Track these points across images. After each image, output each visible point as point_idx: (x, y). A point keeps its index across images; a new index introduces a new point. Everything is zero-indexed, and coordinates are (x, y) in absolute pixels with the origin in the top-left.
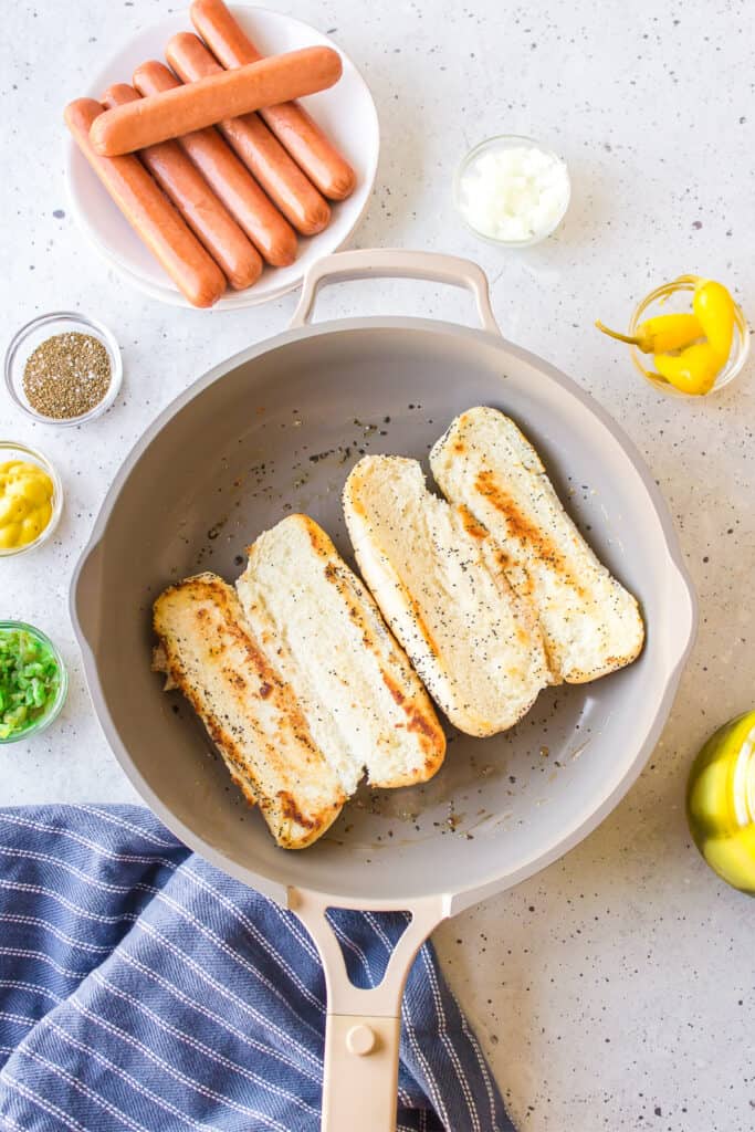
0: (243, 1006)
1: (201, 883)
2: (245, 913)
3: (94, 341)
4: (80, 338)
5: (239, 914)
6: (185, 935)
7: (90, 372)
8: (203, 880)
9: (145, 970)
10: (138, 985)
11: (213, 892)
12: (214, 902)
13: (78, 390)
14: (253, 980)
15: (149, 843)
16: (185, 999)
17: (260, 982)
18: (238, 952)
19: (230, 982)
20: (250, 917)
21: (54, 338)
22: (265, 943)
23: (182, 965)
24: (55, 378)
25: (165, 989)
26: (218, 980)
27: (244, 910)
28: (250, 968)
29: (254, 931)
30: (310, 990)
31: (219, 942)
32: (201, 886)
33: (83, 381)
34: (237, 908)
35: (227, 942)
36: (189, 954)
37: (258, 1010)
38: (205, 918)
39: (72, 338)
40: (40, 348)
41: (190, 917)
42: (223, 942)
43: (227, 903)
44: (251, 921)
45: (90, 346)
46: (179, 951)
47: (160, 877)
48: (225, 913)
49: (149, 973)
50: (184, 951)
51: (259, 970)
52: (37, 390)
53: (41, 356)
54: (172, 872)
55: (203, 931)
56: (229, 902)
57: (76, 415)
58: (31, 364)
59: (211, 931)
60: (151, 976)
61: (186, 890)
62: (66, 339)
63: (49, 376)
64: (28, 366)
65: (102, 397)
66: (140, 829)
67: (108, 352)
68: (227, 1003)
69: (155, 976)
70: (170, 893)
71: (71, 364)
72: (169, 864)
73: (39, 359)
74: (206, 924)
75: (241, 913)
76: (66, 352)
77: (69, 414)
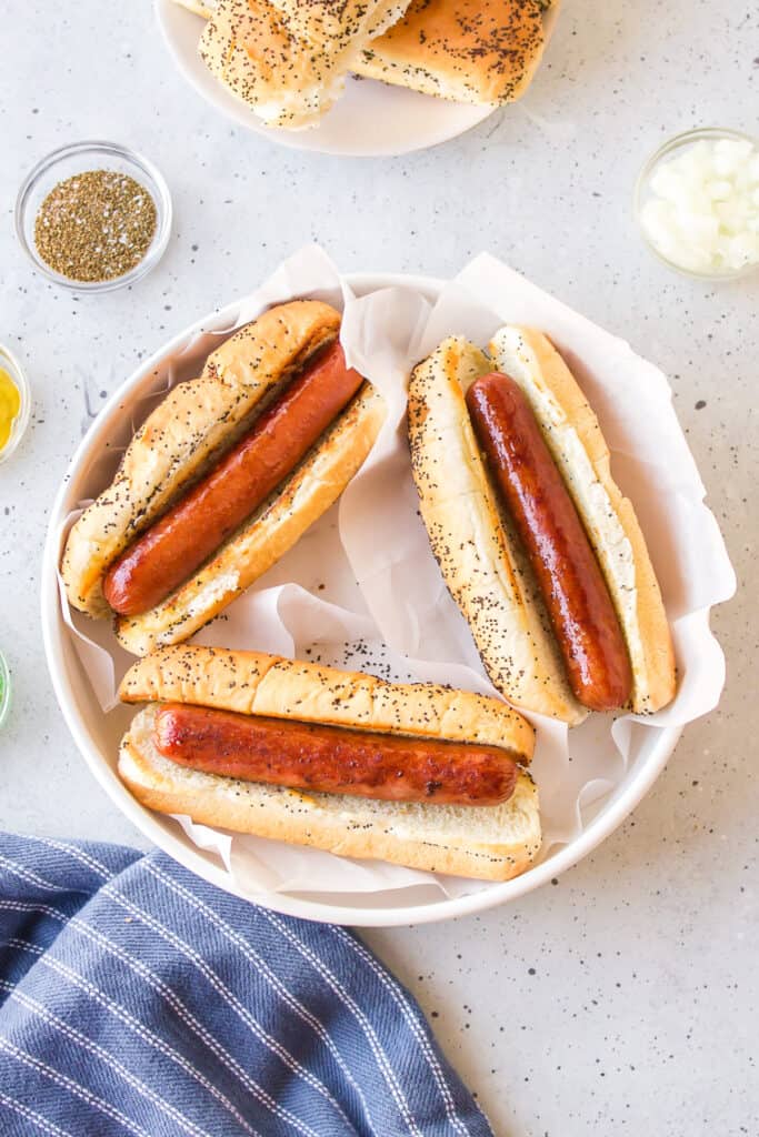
0: (165, 1107)
1: (104, 943)
2: (164, 980)
3: (148, 200)
4: (134, 188)
5: (156, 982)
6: (86, 1015)
7: (124, 235)
8: (105, 939)
9: (37, 1064)
10: (27, 1086)
11: (121, 954)
12: (123, 969)
13: (98, 250)
14: (180, 1073)
15: (27, 884)
16: (91, 1099)
17: (188, 1077)
18: (159, 1037)
19: (148, 1075)
20: (171, 986)
21: (103, 173)
22: (193, 1022)
23: (85, 1053)
24: (79, 222)
25: (64, 1089)
26: (133, 1072)
27: (163, 976)
28: (175, 1056)
29: (178, 1004)
30: (257, 1082)
31: (132, 1022)
32: (104, 946)
33: (111, 241)
34: (154, 975)
35: (142, 1021)
36: (93, 1039)
37: (185, 1115)
38: (113, 991)
39: (124, 183)
40: (79, 178)
41: (92, 990)
42: (137, 1022)
43: (141, 969)
44: (175, 991)
45: (140, 204)
46: (81, 1035)
47: (44, 931)
48: (139, 982)
49: (42, 1068)
50: (87, 1035)
51: (187, 1059)
52: (51, 227)
53: (76, 186)
54: (60, 926)
55: (109, 1008)
56: (143, 967)
57: (81, 279)
58: (62, 191)
59: (120, 1008)
60: (44, 1072)
61: (84, 953)
62: (116, 181)
63: (73, 216)
64: (54, 191)
65: (122, 272)
66: (15, 865)
67: (158, 222)
68: (146, 1104)
69: (50, 1072)
70: (61, 956)
71: (106, 214)
72: (56, 914)
73: (72, 190)
74: (114, 998)
75: (159, 981)
76: (107, 196)
77: (74, 274)
